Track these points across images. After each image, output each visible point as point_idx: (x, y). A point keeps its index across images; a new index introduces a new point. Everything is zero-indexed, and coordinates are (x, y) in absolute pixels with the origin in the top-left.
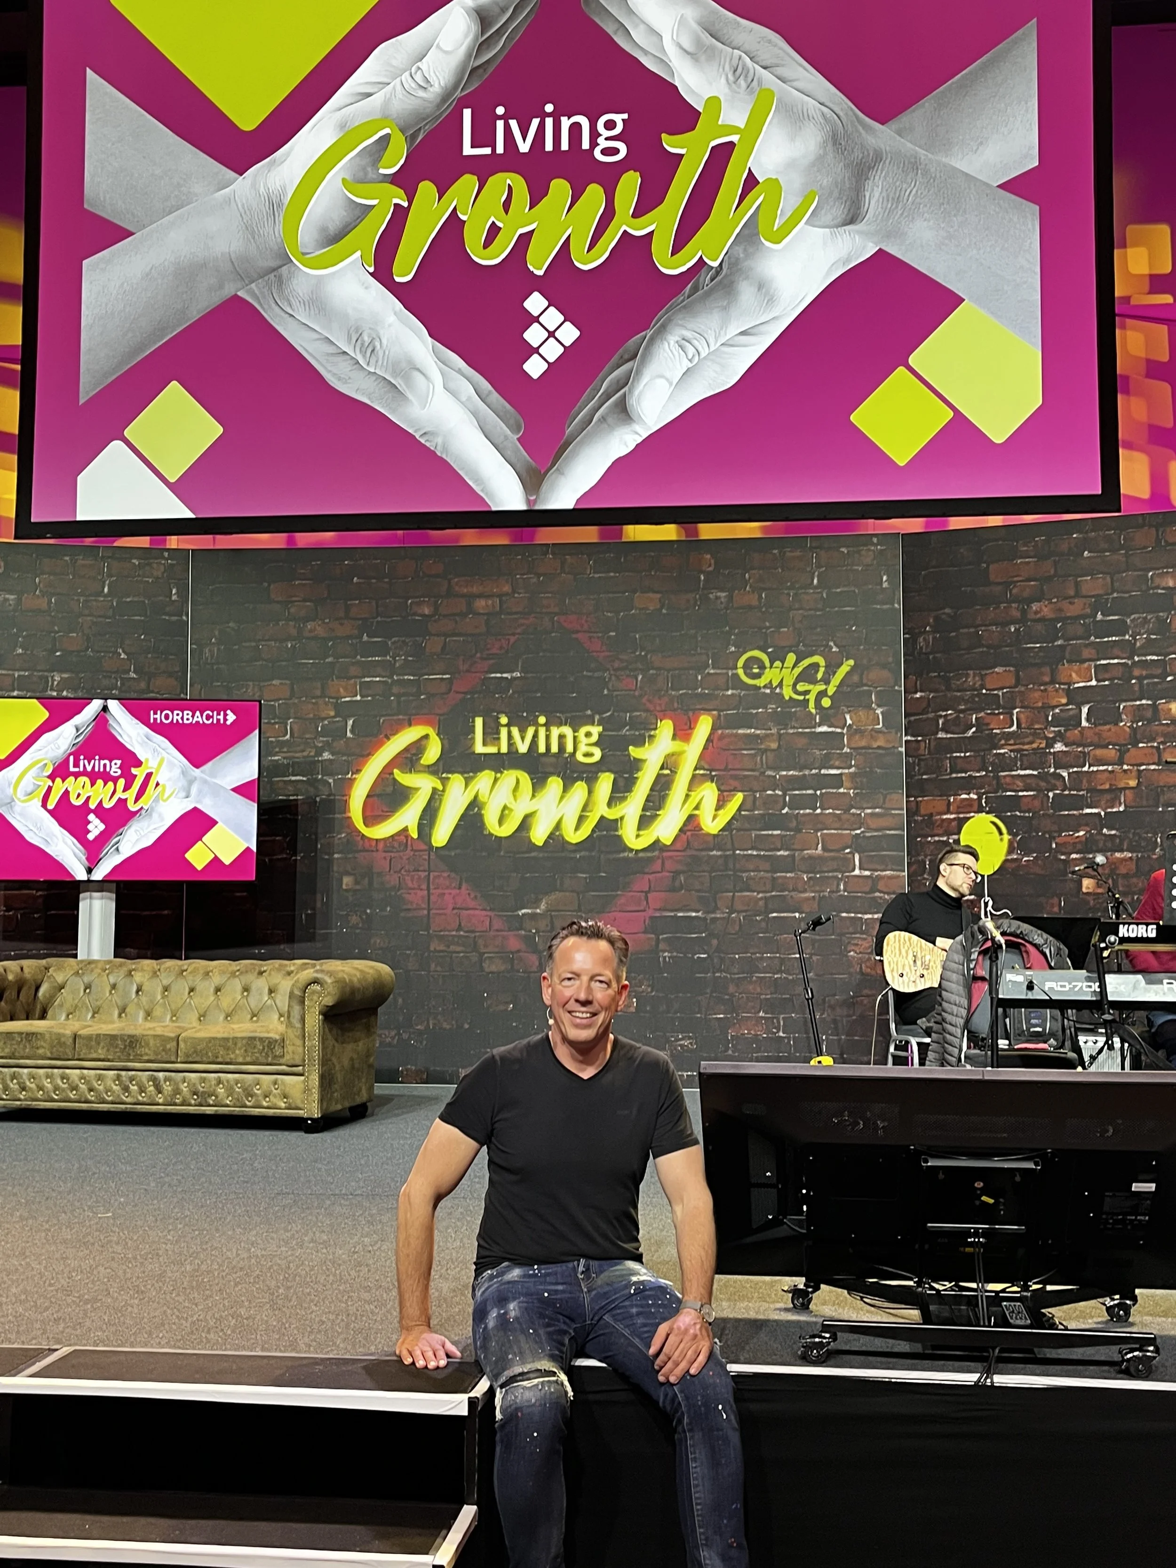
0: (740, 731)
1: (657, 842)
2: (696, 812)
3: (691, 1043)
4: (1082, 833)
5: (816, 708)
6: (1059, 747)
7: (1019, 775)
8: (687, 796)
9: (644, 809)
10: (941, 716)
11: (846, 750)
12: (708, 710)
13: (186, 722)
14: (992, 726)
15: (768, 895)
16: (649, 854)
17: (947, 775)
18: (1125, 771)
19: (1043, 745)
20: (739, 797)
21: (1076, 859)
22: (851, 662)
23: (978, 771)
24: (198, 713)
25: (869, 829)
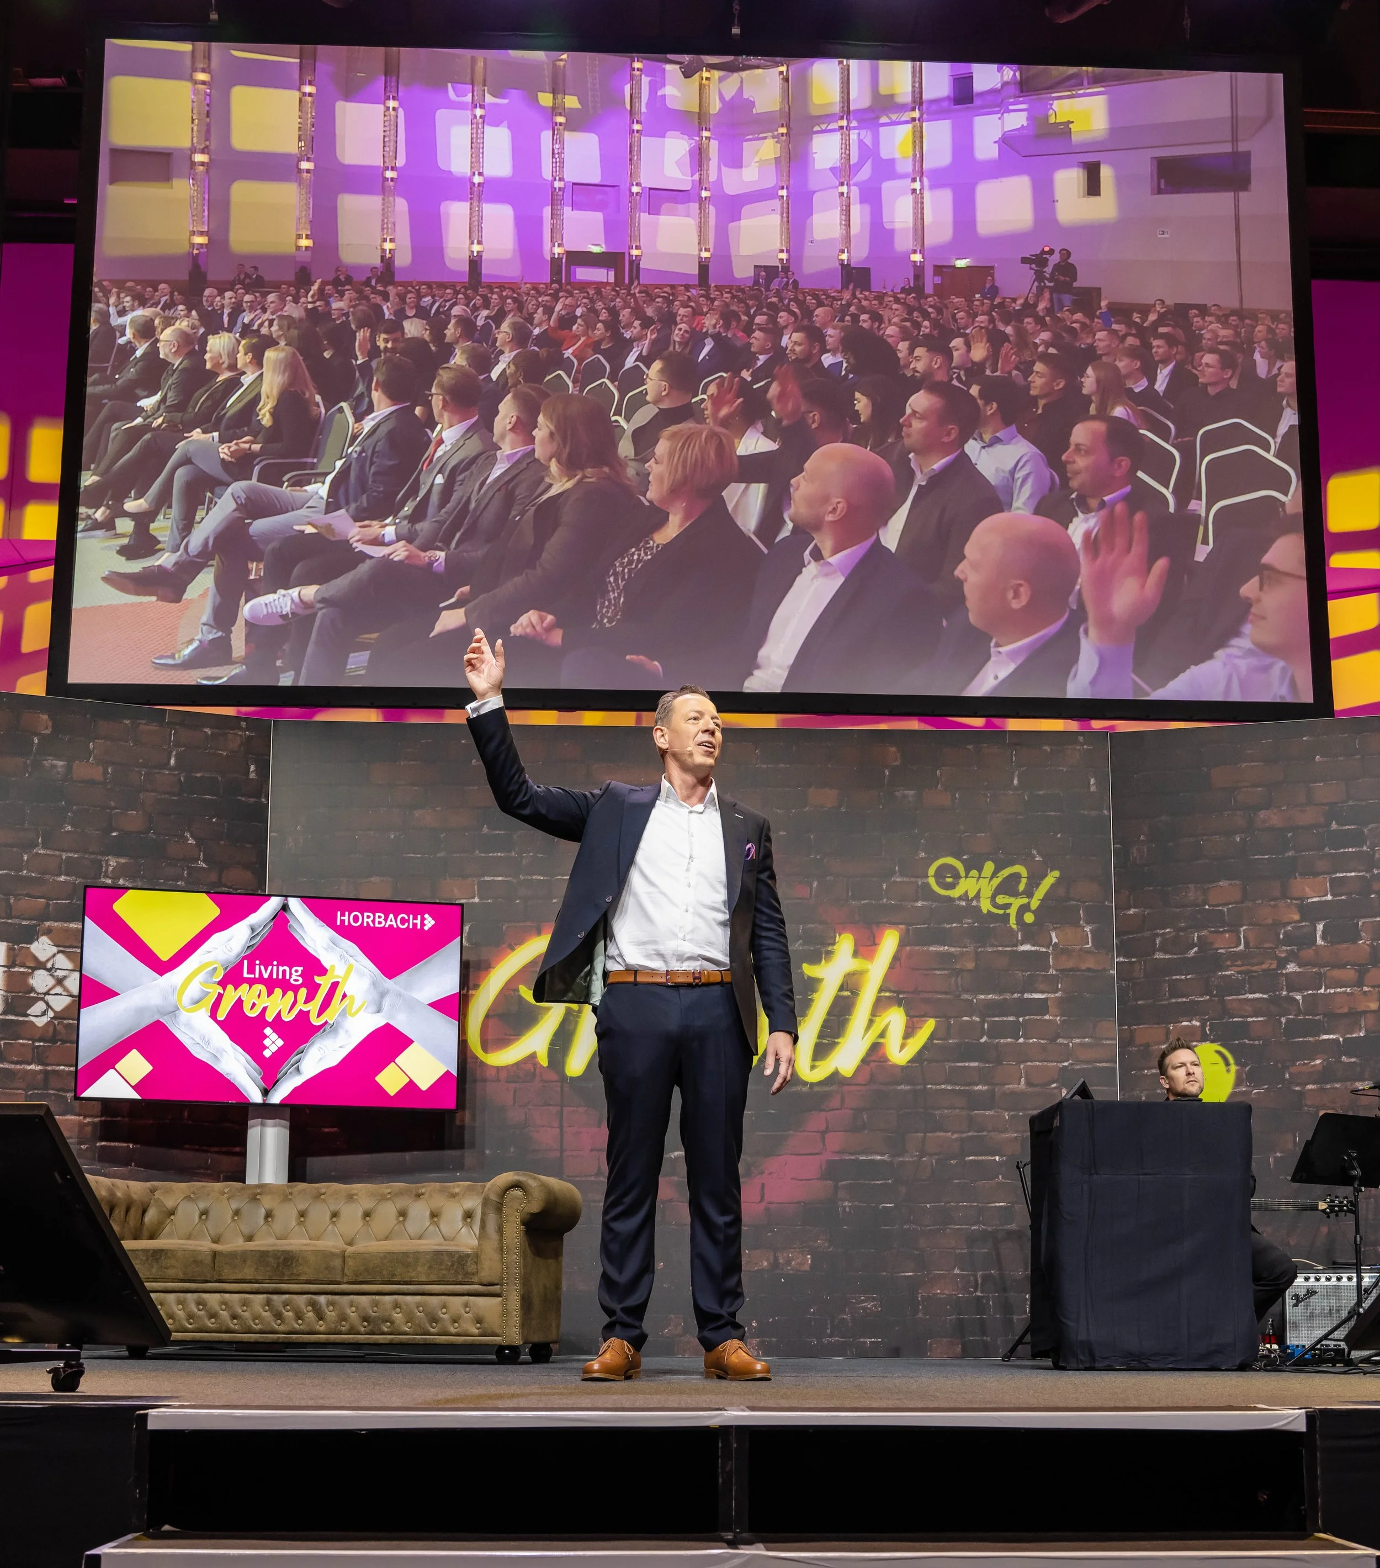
0: (932, 948)
1: (836, 1074)
2: (881, 1040)
3: (875, 1306)
4: (1318, 1062)
5: (1017, 924)
6: (1292, 967)
7: (1247, 1000)
8: (871, 1022)
9: (821, 1036)
10: (1158, 935)
11: (1052, 971)
12: (894, 924)
13: (377, 925)
14: (1216, 946)
15: (964, 1135)
16: (826, 1089)
17: (1167, 999)
18: (1365, 993)
19: (1274, 966)
20: (930, 1025)
21: (1311, 1090)
22: (1056, 874)
23: (1202, 996)
24: (391, 916)
25: (1079, 1061)
